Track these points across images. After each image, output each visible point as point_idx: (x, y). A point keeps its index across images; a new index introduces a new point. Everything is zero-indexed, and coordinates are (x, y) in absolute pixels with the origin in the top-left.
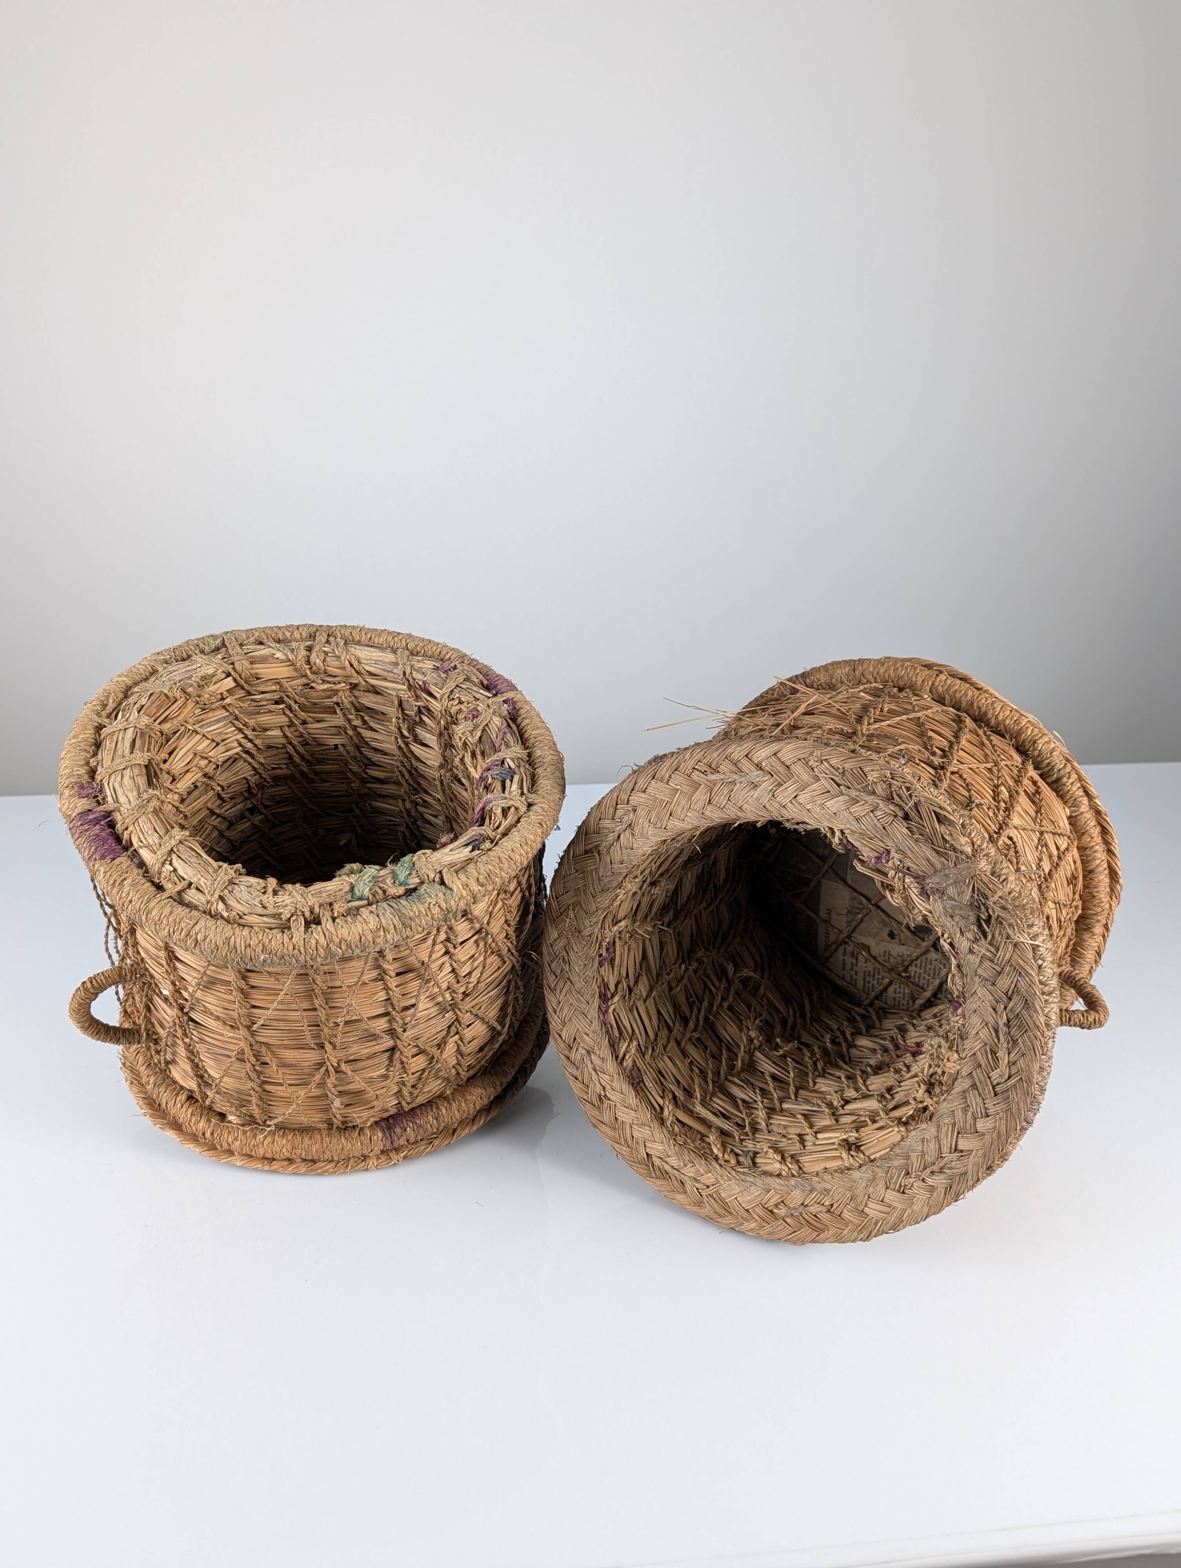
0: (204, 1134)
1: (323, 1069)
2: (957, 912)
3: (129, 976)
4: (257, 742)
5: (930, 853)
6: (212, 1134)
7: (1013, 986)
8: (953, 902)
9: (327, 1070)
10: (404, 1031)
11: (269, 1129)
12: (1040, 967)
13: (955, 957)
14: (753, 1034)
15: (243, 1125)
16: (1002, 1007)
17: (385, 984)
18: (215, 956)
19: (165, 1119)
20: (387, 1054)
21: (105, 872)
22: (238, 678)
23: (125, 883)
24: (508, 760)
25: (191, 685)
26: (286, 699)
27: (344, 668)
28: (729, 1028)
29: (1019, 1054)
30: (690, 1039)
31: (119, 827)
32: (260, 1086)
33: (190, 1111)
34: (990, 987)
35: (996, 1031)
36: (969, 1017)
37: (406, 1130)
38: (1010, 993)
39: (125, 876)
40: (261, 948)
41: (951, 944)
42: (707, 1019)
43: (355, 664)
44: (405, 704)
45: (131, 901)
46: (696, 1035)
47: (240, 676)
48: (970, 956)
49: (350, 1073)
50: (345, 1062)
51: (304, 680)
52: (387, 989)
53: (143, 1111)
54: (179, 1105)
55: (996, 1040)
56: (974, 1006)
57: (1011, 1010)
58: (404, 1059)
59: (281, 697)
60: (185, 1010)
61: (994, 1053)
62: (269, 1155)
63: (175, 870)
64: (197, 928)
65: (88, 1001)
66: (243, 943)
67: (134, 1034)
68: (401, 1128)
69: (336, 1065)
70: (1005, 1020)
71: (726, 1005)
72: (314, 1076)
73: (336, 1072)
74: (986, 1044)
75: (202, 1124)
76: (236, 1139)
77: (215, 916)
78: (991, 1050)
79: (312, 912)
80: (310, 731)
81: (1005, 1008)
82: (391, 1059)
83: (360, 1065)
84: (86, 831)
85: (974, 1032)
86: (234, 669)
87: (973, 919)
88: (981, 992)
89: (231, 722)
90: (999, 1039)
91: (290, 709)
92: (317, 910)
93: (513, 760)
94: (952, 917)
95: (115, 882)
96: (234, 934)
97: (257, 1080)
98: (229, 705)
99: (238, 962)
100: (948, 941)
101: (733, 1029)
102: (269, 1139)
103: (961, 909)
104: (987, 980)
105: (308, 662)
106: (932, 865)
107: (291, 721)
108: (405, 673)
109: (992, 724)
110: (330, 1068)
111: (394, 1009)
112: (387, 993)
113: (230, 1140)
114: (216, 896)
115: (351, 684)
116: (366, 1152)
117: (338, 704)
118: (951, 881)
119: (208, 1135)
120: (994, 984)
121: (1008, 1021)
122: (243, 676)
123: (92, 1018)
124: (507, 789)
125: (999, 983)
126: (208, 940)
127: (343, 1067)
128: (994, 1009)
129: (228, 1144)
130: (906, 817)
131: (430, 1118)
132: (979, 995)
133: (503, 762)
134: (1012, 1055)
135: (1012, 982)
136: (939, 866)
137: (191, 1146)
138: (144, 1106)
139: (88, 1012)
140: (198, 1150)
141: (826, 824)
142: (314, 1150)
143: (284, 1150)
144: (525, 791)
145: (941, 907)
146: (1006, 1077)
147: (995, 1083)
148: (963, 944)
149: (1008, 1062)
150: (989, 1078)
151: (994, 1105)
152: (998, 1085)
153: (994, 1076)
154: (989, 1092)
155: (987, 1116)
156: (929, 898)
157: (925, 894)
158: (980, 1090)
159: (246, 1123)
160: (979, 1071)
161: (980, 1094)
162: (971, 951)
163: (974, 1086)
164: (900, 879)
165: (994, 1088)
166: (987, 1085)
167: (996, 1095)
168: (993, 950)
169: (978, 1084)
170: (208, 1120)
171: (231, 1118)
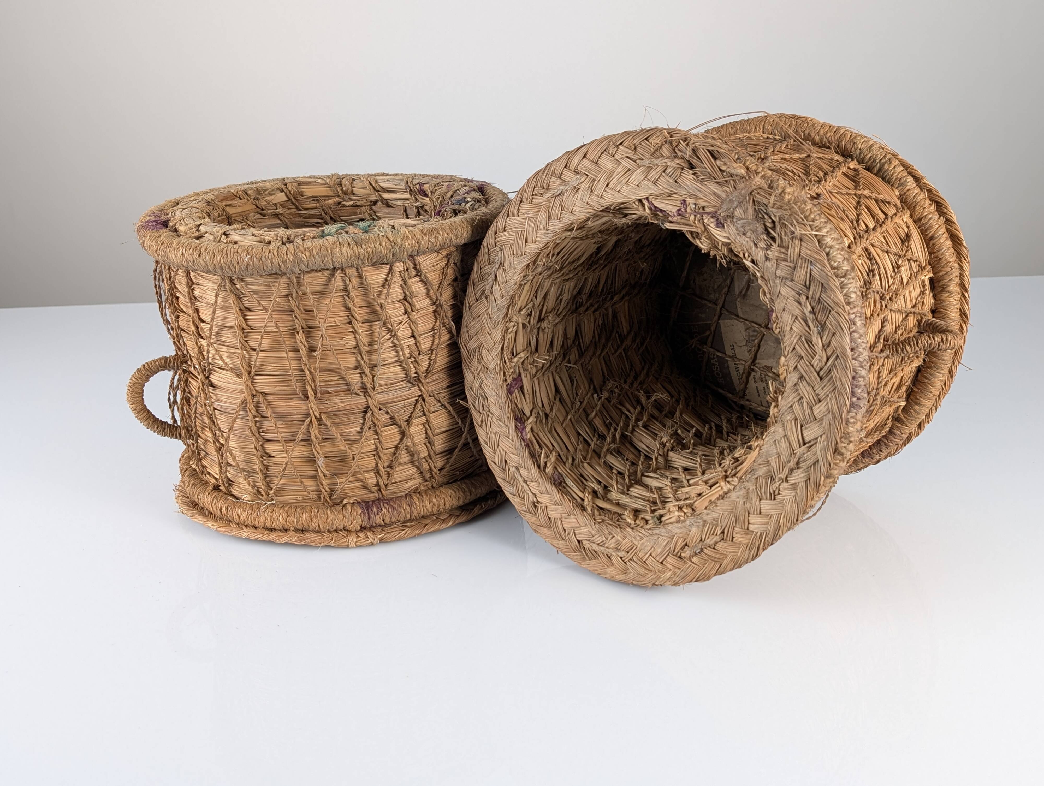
0: (221, 511)
2: (747, 228)
5: (714, 187)
7: (808, 275)
8: (742, 221)
12: (828, 254)
13: (758, 271)
14: (664, 440)
15: (251, 502)
16: (805, 298)
28: (644, 440)
29: (830, 335)
32: (261, 445)
34: (789, 283)
35: (806, 321)
36: (781, 317)
38: (808, 283)
41: (753, 261)
42: (623, 435)
48: (767, 263)
55: (807, 329)
56: (782, 305)
57: (812, 298)
61: (809, 341)
70: (809, 308)
71: (640, 424)
74: (801, 336)
76: (244, 511)
78: (806, 340)
81: (807, 298)
85: (788, 329)
88: (785, 291)
90: (809, 327)
94: (744, 234)
97: (258, 436)
100: (749, 259)
101: (648, 440)
102: (269, 509)
103: (749, 224)
104: (786, 279)
106: (719, 197)
109: (817, 141)
116: (347, 524)
118: (736, 204)
120: (792, 280)
121: (813, 308)
125: (796, 277)
128: (799, 303)
130: (691, 166)
132: (783, 294)
134: (824, 338)
135: (806, 272)
136: (724, 195)
141: (634, 197)
145: (734, 230)
146: (825, 359)
147: (818, 369)
148: (759, 255)
149: (823, 346)
150: (812, 366)
151: (822, 388)
152: (821, 369)
153: (815, 362)
154: (816, 379)
155: (820, 401)
156: (724, 227)
157: (720, 224)
158: (807, 379)
159: (254, 499)
160: (802, 362)
161: (808, 384)
162: (767, 259)
163: (801, 377)
164: (699, 221)
165: (818, 374)
166: (811, 372)
167: (821, 379)
168: (783, 250)
169: (804, 374)
170: (225, 499)
171: (244, 497)
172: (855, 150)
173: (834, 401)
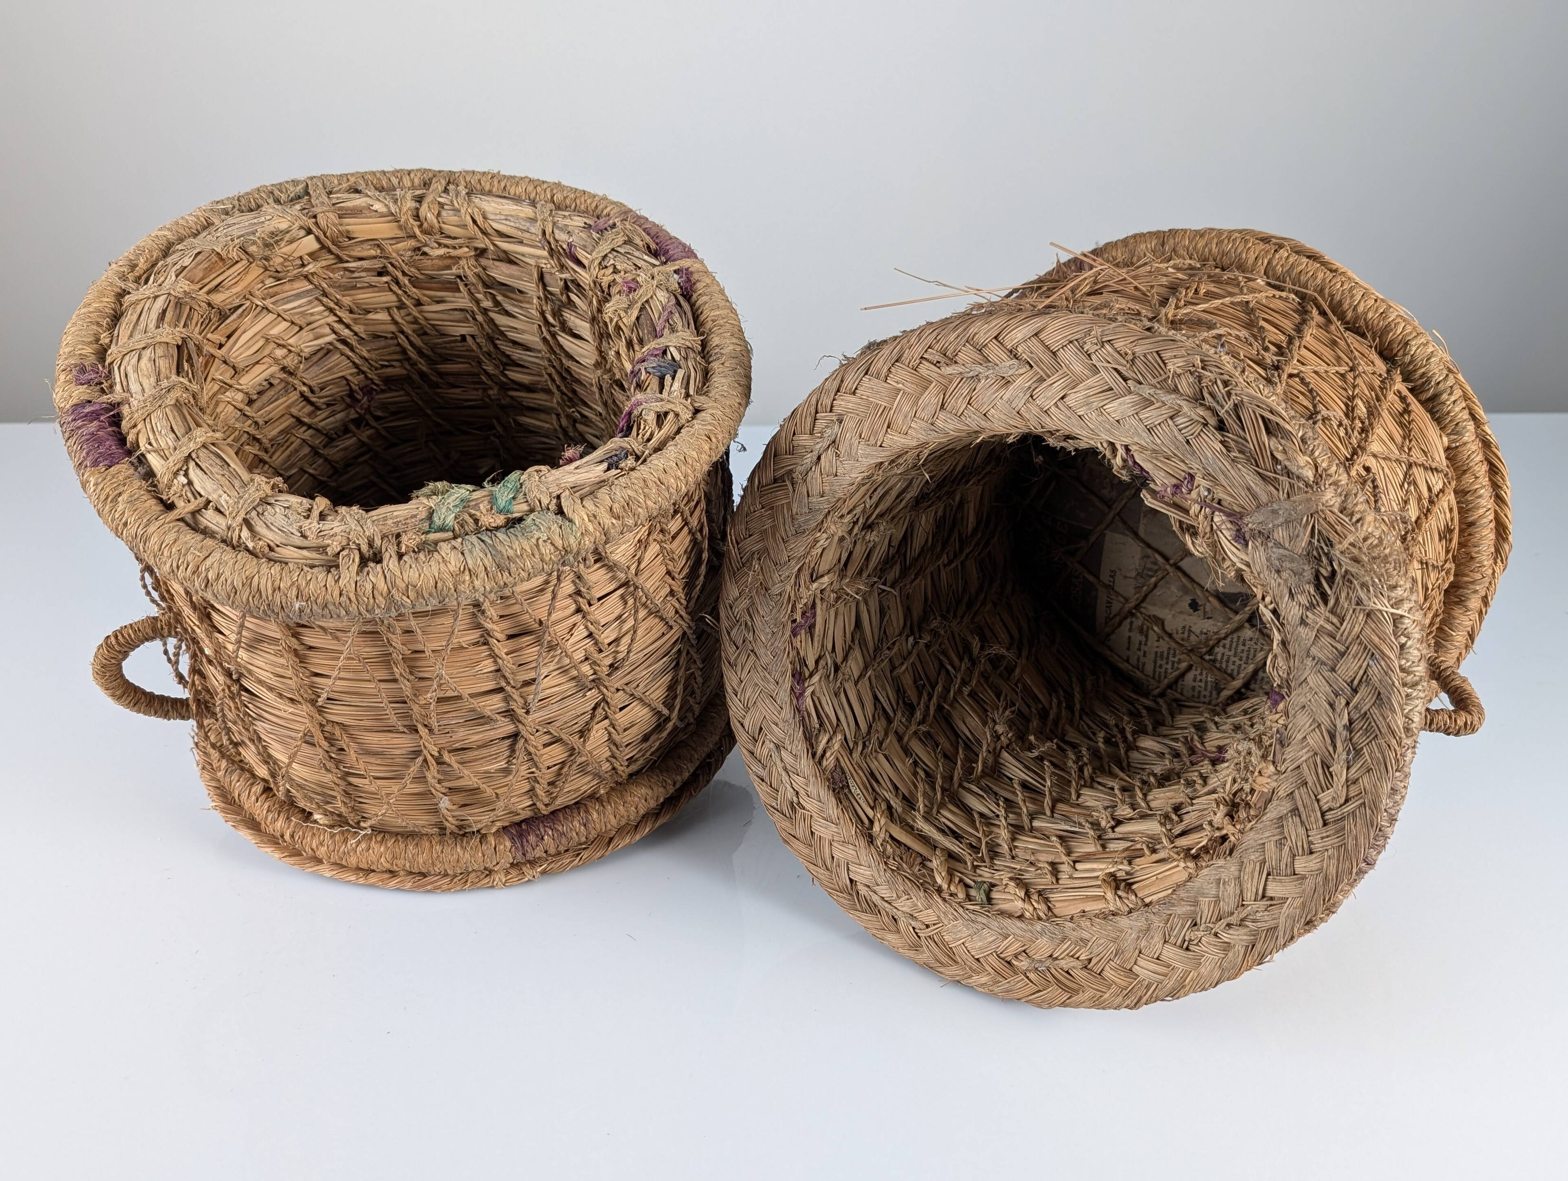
0: (282, 836)
1: (420, 759)
2: (1287, 564)
4: (356, 328)
5: (1251, 479)
6: (292, 836)
7: (1361, 672)
8: (1281, 551)
9: (425, 760)
10: (528, 712)
11: (363, 833)
12: (1402, 646)
13: (1279, 630)
14: (1000, 729)
15: (332, 827)
16: (1343, 702)
17: (491, 649)
19: (237, 814)
20: (506, 743)
21: (96, 484)
22: (323, 237)
23: (120, 499)
24: (672, 349)
25: (256, 244)
26: (391, 268)
27: (465, 227)
28: (968, 720)
29: (1363, 770)
30: (915, 733)
31: (125, 424)
32: (342, 778)
33: (266, 806)
34: (1327, 674)
35: (1332, 737)
36: (1294, 716)
37: (542, 839)
38: (1356, 682)
39: (121, 489)
40: (295, 592)
41: (1275, 612)
42: (940, 708)
43: (480, 220)
44: (547, 277)
46: (923, 728)
47: (326, 234)
48: (1301, 629)
49: (457, 765)
50: (449, 752)
51: (414, 243)
52: (494, 656)
53: (214, 804)
54: (253, 798)
55: (1331, 749)
56: (1303, 700)
57: (1356, 707)
58: (533, 750)
59: (384, 266)
60: (235, 677)
61: (1326, 766)
62: (363, 865)
63: (190, 483)
65: (116, 661)
66: (270, 584)
68: (537, 836)
69: (436, 754)
70: (1345, 720)
71: (966, 690)
72: (408, 767)
73: (438, 763)
74: (1316, 754)
75: (281, 823)
76: (321, 844)
77: (236, 546)
78: (1322, 762)
79: (370, 546)
80: (426, 314)
81: (1348, 704)
82: (512, 749)
83: (471, 754)
84: (79, 428)
85: (1300, 737)
86: (317, 224)
87: (1308, 575)
88: (1314, 680)
89: (317, 299)
90: (1335, 747)
91: (398, 283)
92: (378, 542)
93: (678, 349)
94: (1278, 572)
95: (107, 497)
96: (259, 571)
97: (334, 770)
98: (312, 274)
100: (1271, 607)
101: (974, 721)
102: (363, 845)
103: (1292, 561)
104: (1323, 663)
105: (417, 217)
106: (1255, 497)
107: (401, 300)
108: (544, 232)
109: (1348, 318)
110: (429, 758)
111: (508, 683)
112: (496, 662)
113: (314, 846)
114: (239, 519)
115: (476, 249)
116: (489, 865)
117: (460, 277)
118: (1281, 520)
119: (287, 837)
120: (1333, 670)
121: (1351, 722)
122: (329, 235)
123: (126, 682)
124: (667, 388)
125: (1341, 668)
126: (223, 579)
127: (446, 757)
128: (1331, 705)
129: (313, 849)
130: (1221, 427)
131: (577, 824)
132: (1311, 684)
133: (664, 352)
134: (1353, 770)
135: (1360, 667)
136: (1264, 498)
138: (214, 797)
139: (120, 675)
140: (277, 855)
141: (1105, 437)
142: (421, 861)
143: (383, 860)
144: (691, 392)
145: (1264, 559)
146: (1342, 800)
147: (1325, 808)
148: (1292, 611)
149: (1347, 781)
150: (1318, 801)
151: (1322, 838)
152: (1330, 809)
153: (1326, 797)
154: (1317, 821)
155: (1311, 853)
156: (1247, 545)
157: (1241, 538)
158: (1304, 817)
159: (333, 822)
160: (1303, 790)
161: (1302, 823)
162: (1303, 622)
163: (1295, 811)
164: (1206, 517)
165: (1323, 814)
166: (1313, 810)
167: (1325, 824)
168: (1335, 620)
169: (1301, 809)
170: (288, 818)
171: (317, 816)
172: (1405, 355)
173: (1334, 861)
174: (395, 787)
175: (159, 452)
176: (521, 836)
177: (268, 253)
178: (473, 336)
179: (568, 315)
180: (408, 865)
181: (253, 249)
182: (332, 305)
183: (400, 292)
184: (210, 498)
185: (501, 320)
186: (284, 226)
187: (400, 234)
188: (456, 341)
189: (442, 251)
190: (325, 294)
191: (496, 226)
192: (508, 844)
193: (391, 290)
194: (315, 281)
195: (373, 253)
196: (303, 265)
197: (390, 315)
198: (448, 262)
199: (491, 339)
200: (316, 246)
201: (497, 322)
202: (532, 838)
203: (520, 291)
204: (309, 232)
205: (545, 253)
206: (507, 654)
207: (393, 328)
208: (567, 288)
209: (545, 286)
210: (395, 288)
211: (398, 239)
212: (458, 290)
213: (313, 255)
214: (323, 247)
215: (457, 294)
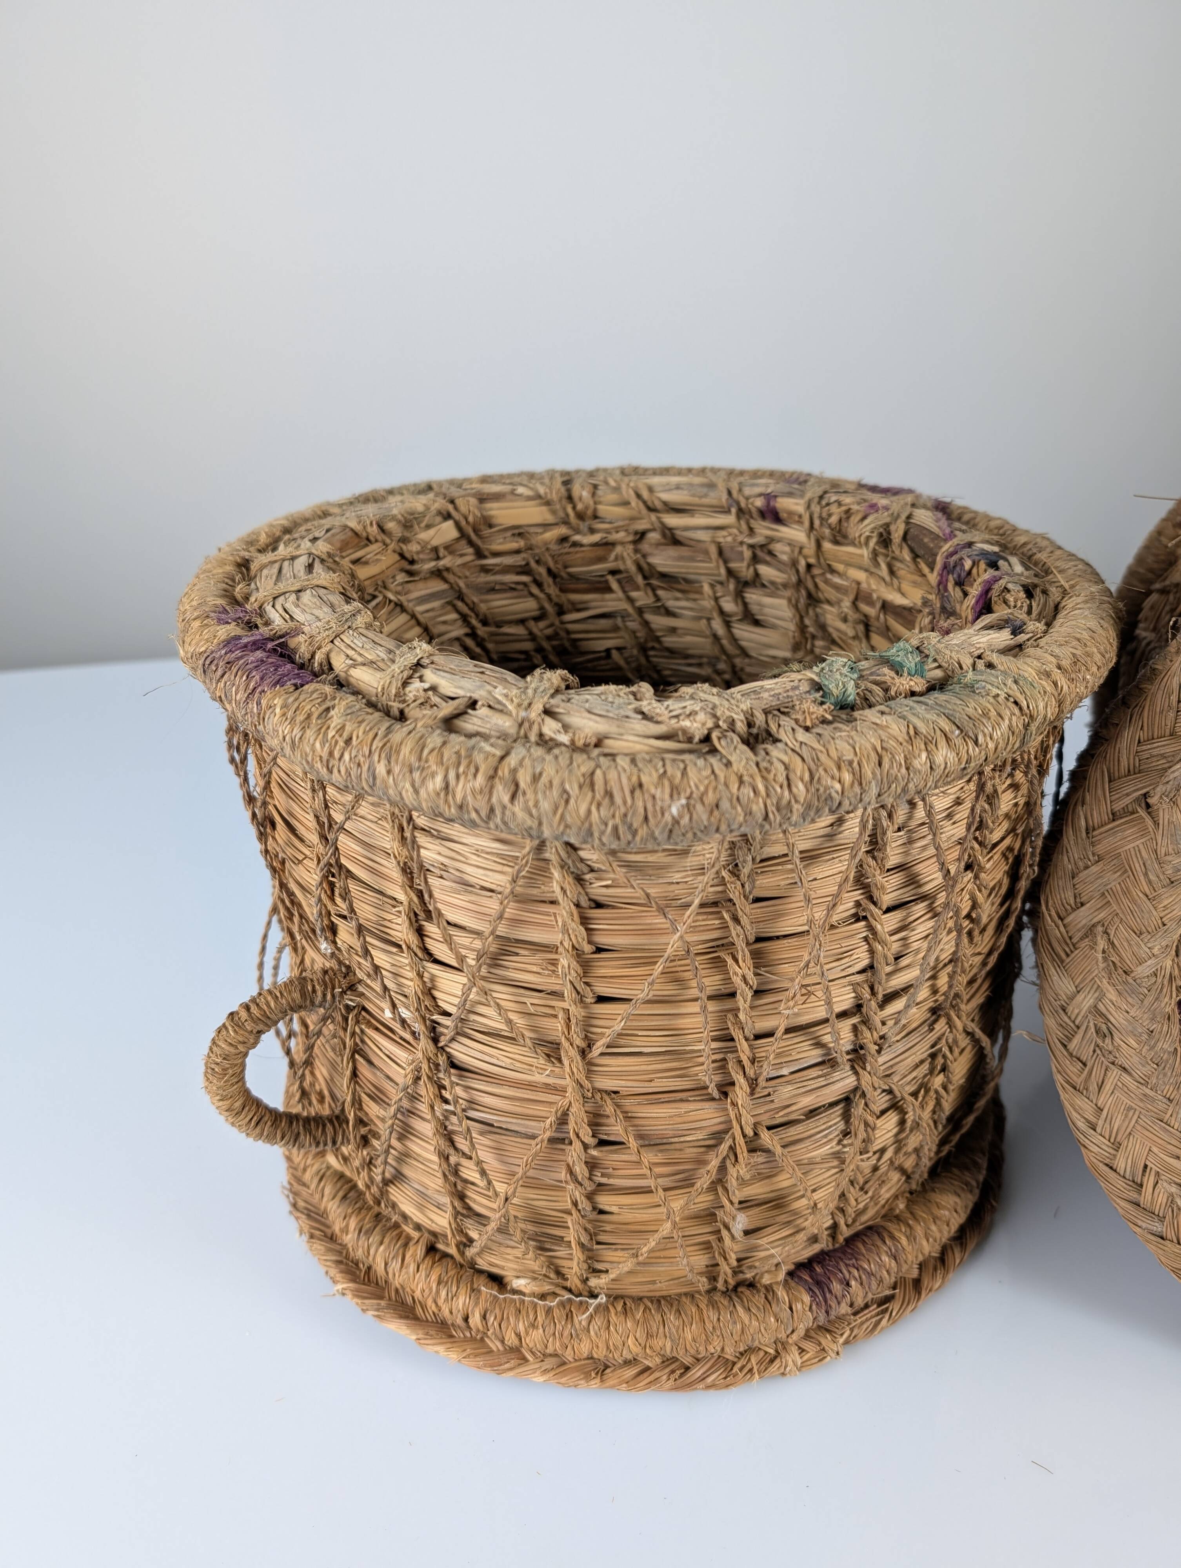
0: (466, 1319)
1: (724, 1148)
3: (319, 994)
4: (490, 646)
6: (484, 1317)
9: (732, 1149)
10: (879, 1052)
11: (594, 1302)
15: (543, 1297)
17: (871, 928)
18: (562, 817)
19: (381, 1298)
20: (839, 1109)
21: (285, 706)
22: (463, 523)
23: (332, 713)
25: (393, 518)
26: (533, 564)
27: (626, 503)
31: (304, 651)
32: (590, 1197)
33: (434, 1277)
37: (848, 1283)
39: (328, 704)
40: (667, 790)
43: (645, 494)
44: (727, 553)
45: (348, 741)
47: (466, 519)
49: (778, 1150)
50: (769, 1128)
51: (563, 530)
52: (872, 937)
53: (340, 1287)
54: (412, 1268)
58: (870, 1119)
59: (527, 564)
60: (441, 1044)
62: (600, 1353)
63: (433, 688)
64: (512, 760)
65: (241, 1048)
66: (625, 781)
67: (324, 1126)
68: (841, 1282)
69: (750, 1132)
72: (703, 1163)
73: (751, 1151)
75: (462, 1301)
76: (533, 1326)
77: (544, 741)
79: (750, 725)
80: (570, 627)
82: (846, 1116)
83: (793, 1132)
86: (456, 508)
89: (449, 603)
91: (539, 585)
92: (760, 718)
95: (309, 716)
96: (598, 766)
97: (586, 1183)
98: (448, 569)
99: (616, 829)
102: (598, 1321)
105: (570, 498)
107: (542, 608)
108: (730, 493)
110: (740, 1142)
111: (873, 993)
112: (872, 952)
113: (521, 1327)
115: (636, 533)
116: (782, 1335)
117: (613, 572)
119: (475, 1320)
122: (471, 519)
123: (247, 1092)
126: (544, 779)
127: (766, 1138)
129: (519, 1336)
131: (885, 1258)
137: (441, 1349)
138: (339, 1277)
139: (240, 1077)
140: (453, 1356)
142: (689, 1337)
143: (630, 1342)
159: (547, 1288)
170: (473, 1290)
171: (519, 1283)
174: (677, 1203)
175: (370, 664)
176: (818, 1283)
177: (407, 534)
178: (619, 649)
179: (753, 596)
180: (668, 1345)
181: (391, 526)
182: (465, 610)
183: (542, 596)
184: (475, 696)
185: (658, 621)
186: (420, 508)
187: (550, 518)
188: (599, 659)
189: (596, 538)
190: (461, 597)
191: (665, 496)
192: (807, 1299)
193: (532, 595)
194: (450, 577)
195: (514, 545)
196: (438, 558)
197: (527, 629)
198: (600, 551)
199: (644, 649)
200: (454, 534)
201: (653, 626)
202: (836, 1287)
203: (687, 581)
204: (448, 516)
205: (730, 519)
206: (892, 934)
207: (528, 646)
208: (755, 559)
209: (726, 562)
210: (535, 590)
211: (546, 526)
212: (609, 590)
213: (449, 548)
214: (463, 534)
215: (608, 596)
